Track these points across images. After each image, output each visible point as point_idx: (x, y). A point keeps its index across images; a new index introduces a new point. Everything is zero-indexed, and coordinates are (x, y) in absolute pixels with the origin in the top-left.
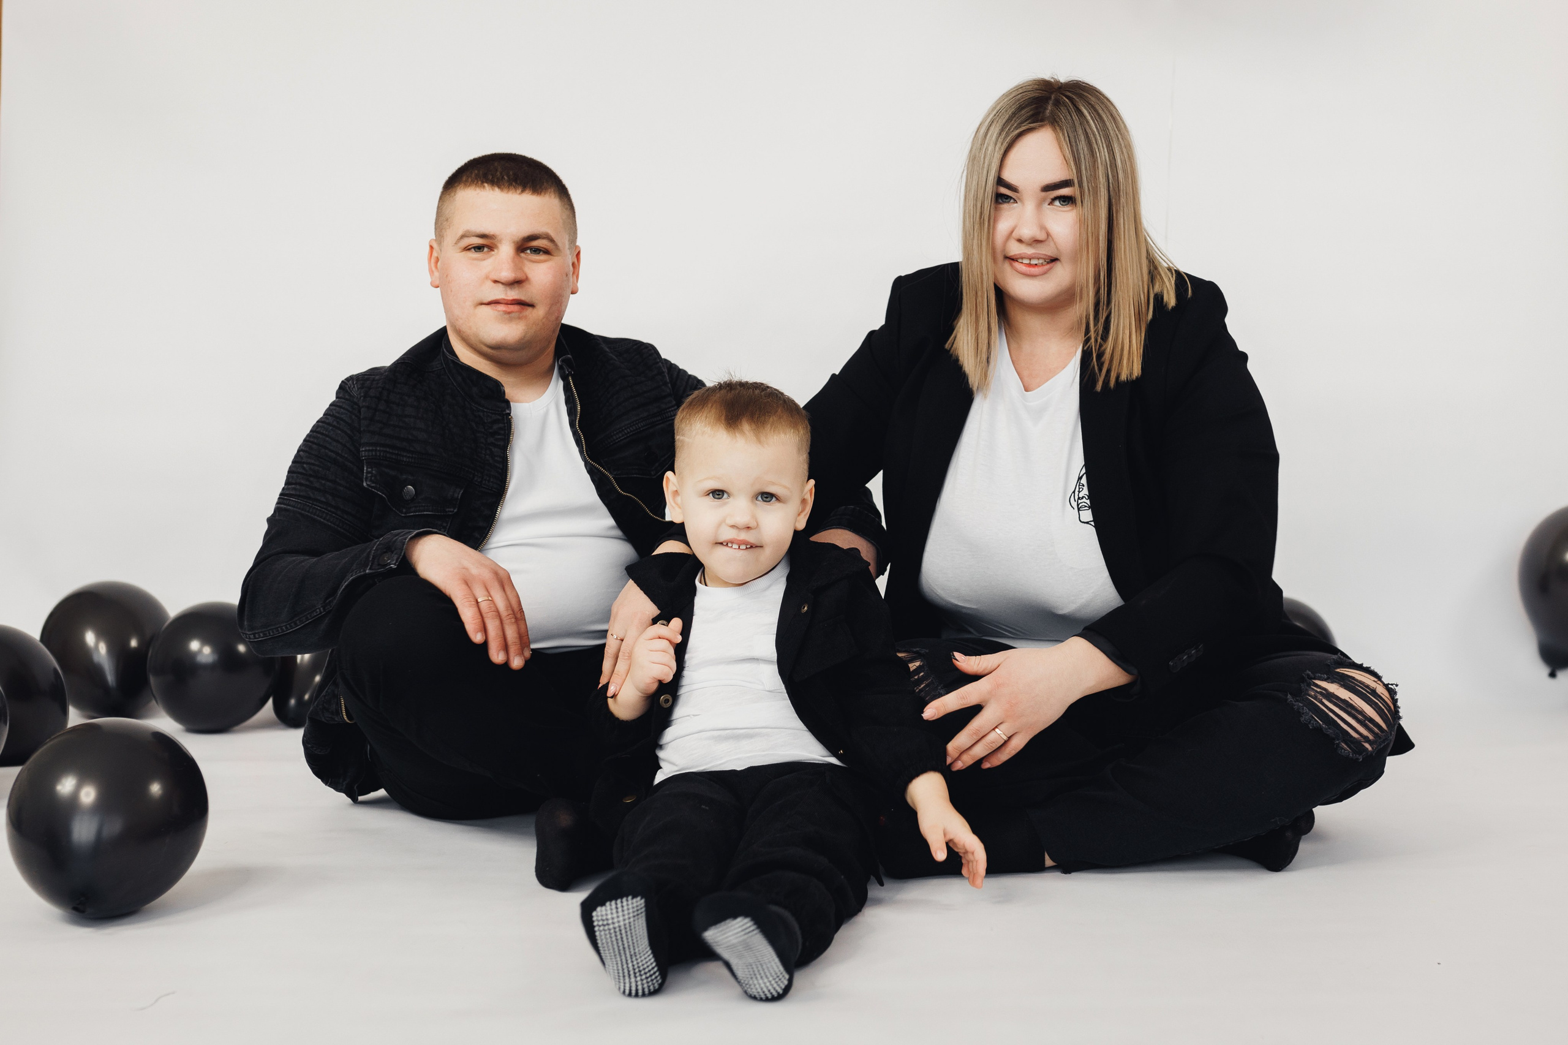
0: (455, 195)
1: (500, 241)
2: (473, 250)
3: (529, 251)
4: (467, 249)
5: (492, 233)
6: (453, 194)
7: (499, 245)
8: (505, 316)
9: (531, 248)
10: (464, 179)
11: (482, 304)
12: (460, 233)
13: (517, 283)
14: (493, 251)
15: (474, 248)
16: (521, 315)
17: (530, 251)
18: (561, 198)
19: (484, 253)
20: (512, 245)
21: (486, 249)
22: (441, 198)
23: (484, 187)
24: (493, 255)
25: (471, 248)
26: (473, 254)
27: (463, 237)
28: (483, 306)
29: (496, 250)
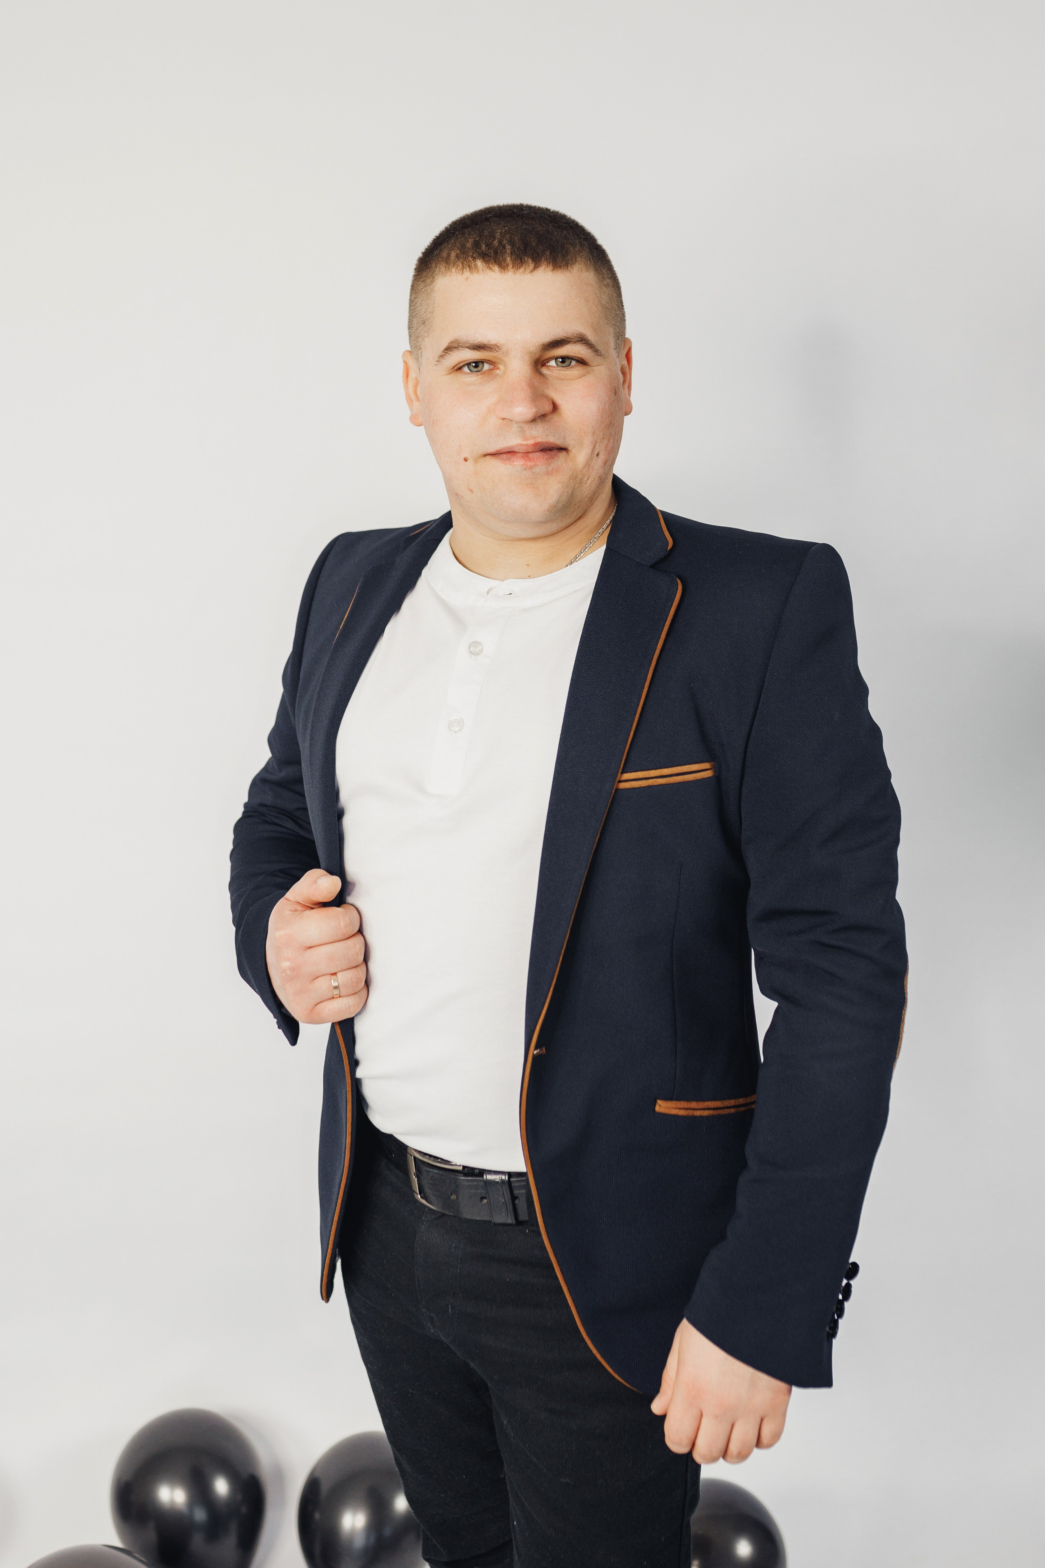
0: (432, 282)
1: (507, 353)
2: (466, 369)
3: (553, 363)
4: (458, 369)
5: (493, 342)
6: (429, 281)
7: (506, 359)
8: (525, 472)
9: (556, 358)
10: (444, 254)
11: (485, 455)
12: (445, 344)
13: (540, 418)
14: (498, 369)
15: (468, 364)
16: (550, 469)
17: (556, 362)
18: (597, 270)
19: (484, 373)
20: (527, 358)
21: (486, 367)
22: (413, 286)
23: (476, 266)
24: (498, 375)
25: (464, 366)
26: (469, 378)
27: (449, 349)
28: (488, 457)
29: (501, 367)
